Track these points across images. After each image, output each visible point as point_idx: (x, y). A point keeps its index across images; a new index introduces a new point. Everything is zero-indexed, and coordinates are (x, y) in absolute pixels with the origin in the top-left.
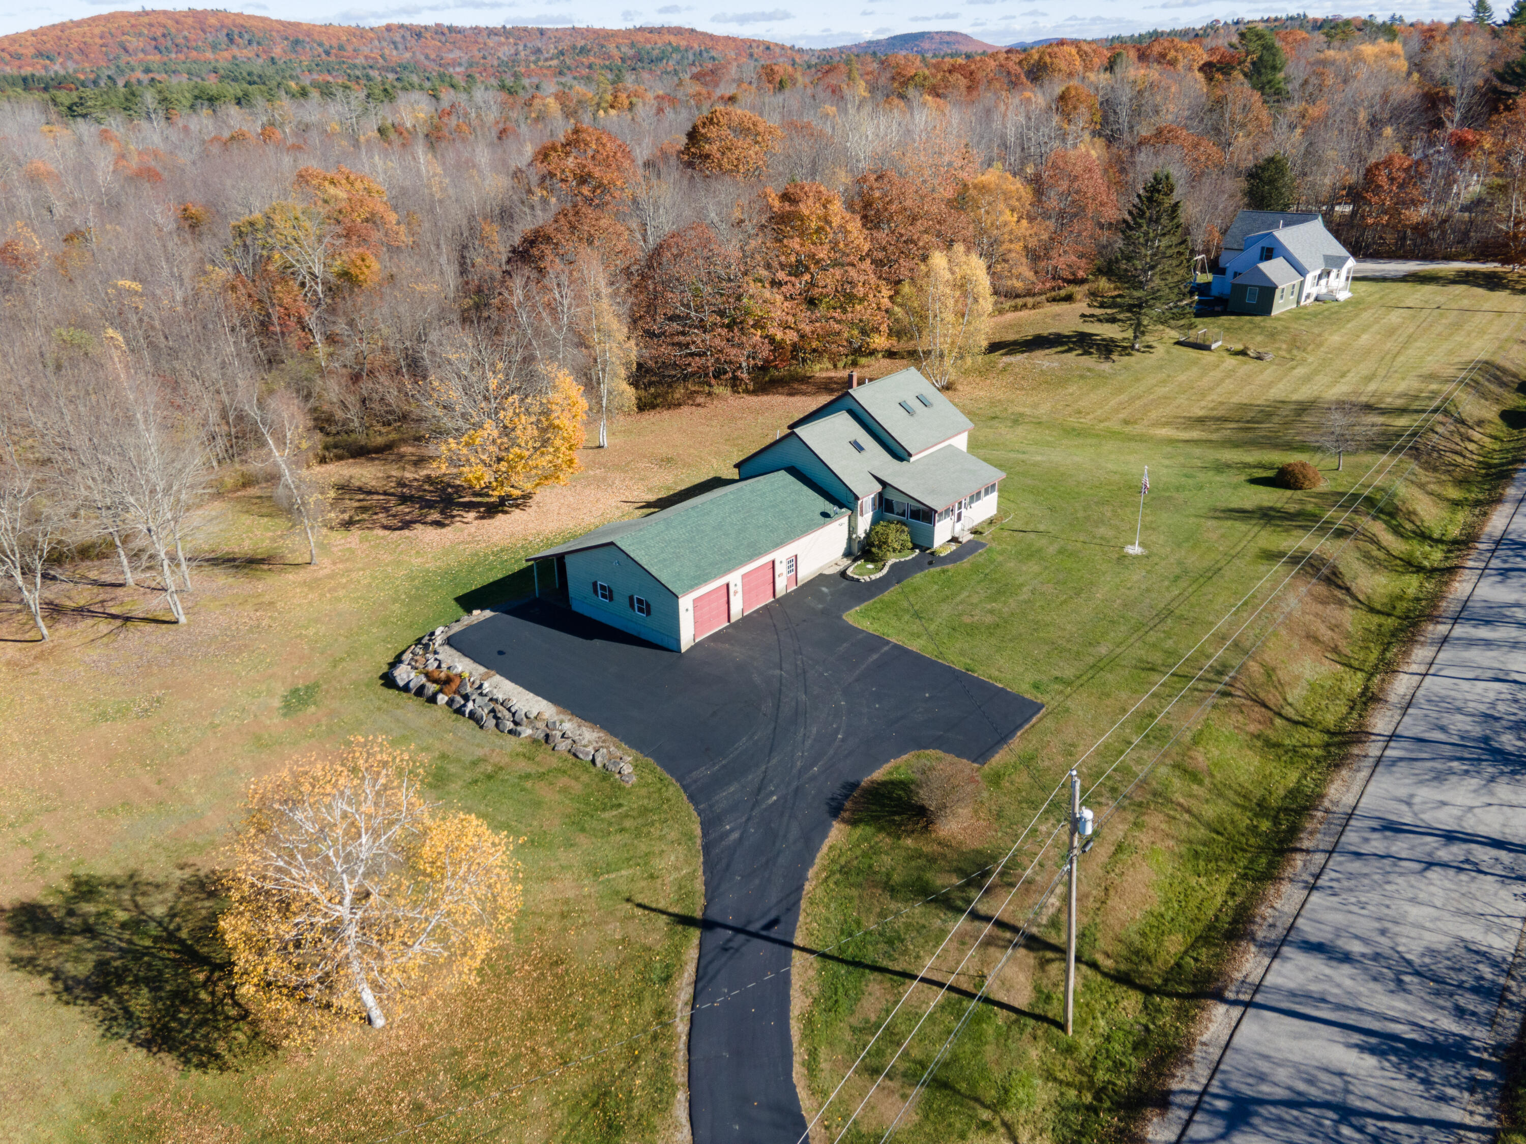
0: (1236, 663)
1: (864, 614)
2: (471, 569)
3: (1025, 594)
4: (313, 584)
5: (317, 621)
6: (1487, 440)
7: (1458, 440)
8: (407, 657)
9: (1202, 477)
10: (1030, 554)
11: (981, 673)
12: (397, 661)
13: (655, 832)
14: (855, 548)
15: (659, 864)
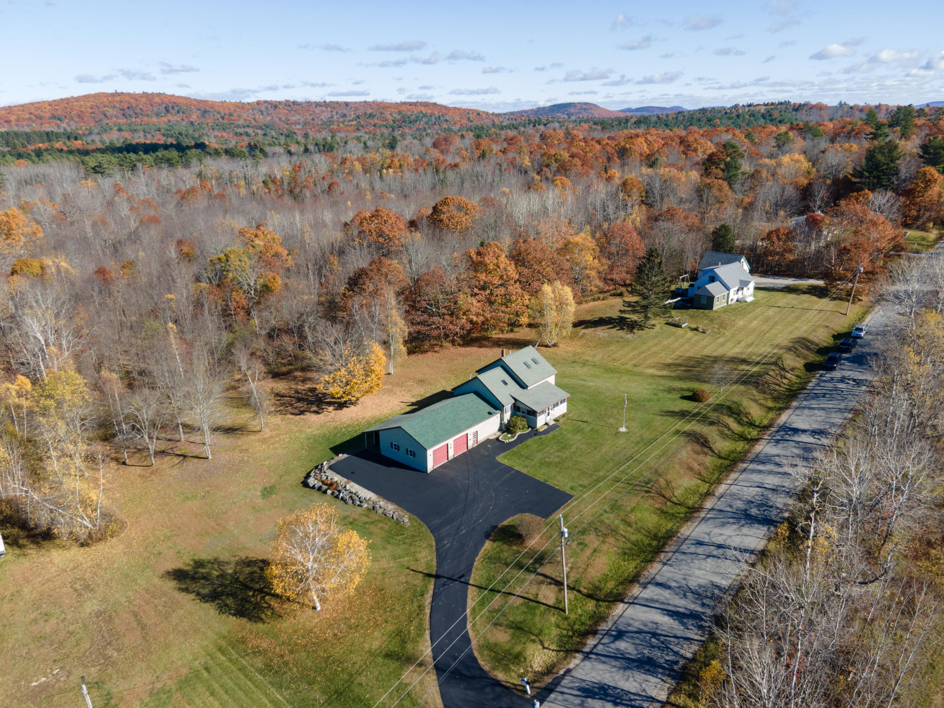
0: (654, 479)
1: (505, 457)
2: (335, 435)
3: (573, 449)
4: (264, 441)
5: (269, 458)
6: (794, 377)
7: (779, 378)
8: (312, 474)
9: (661, 395)
10: (578, 431)
11: (550, 483)
12: (308, 476)
13: (417, 544)
14: (503, 427)
15: (419, 556)
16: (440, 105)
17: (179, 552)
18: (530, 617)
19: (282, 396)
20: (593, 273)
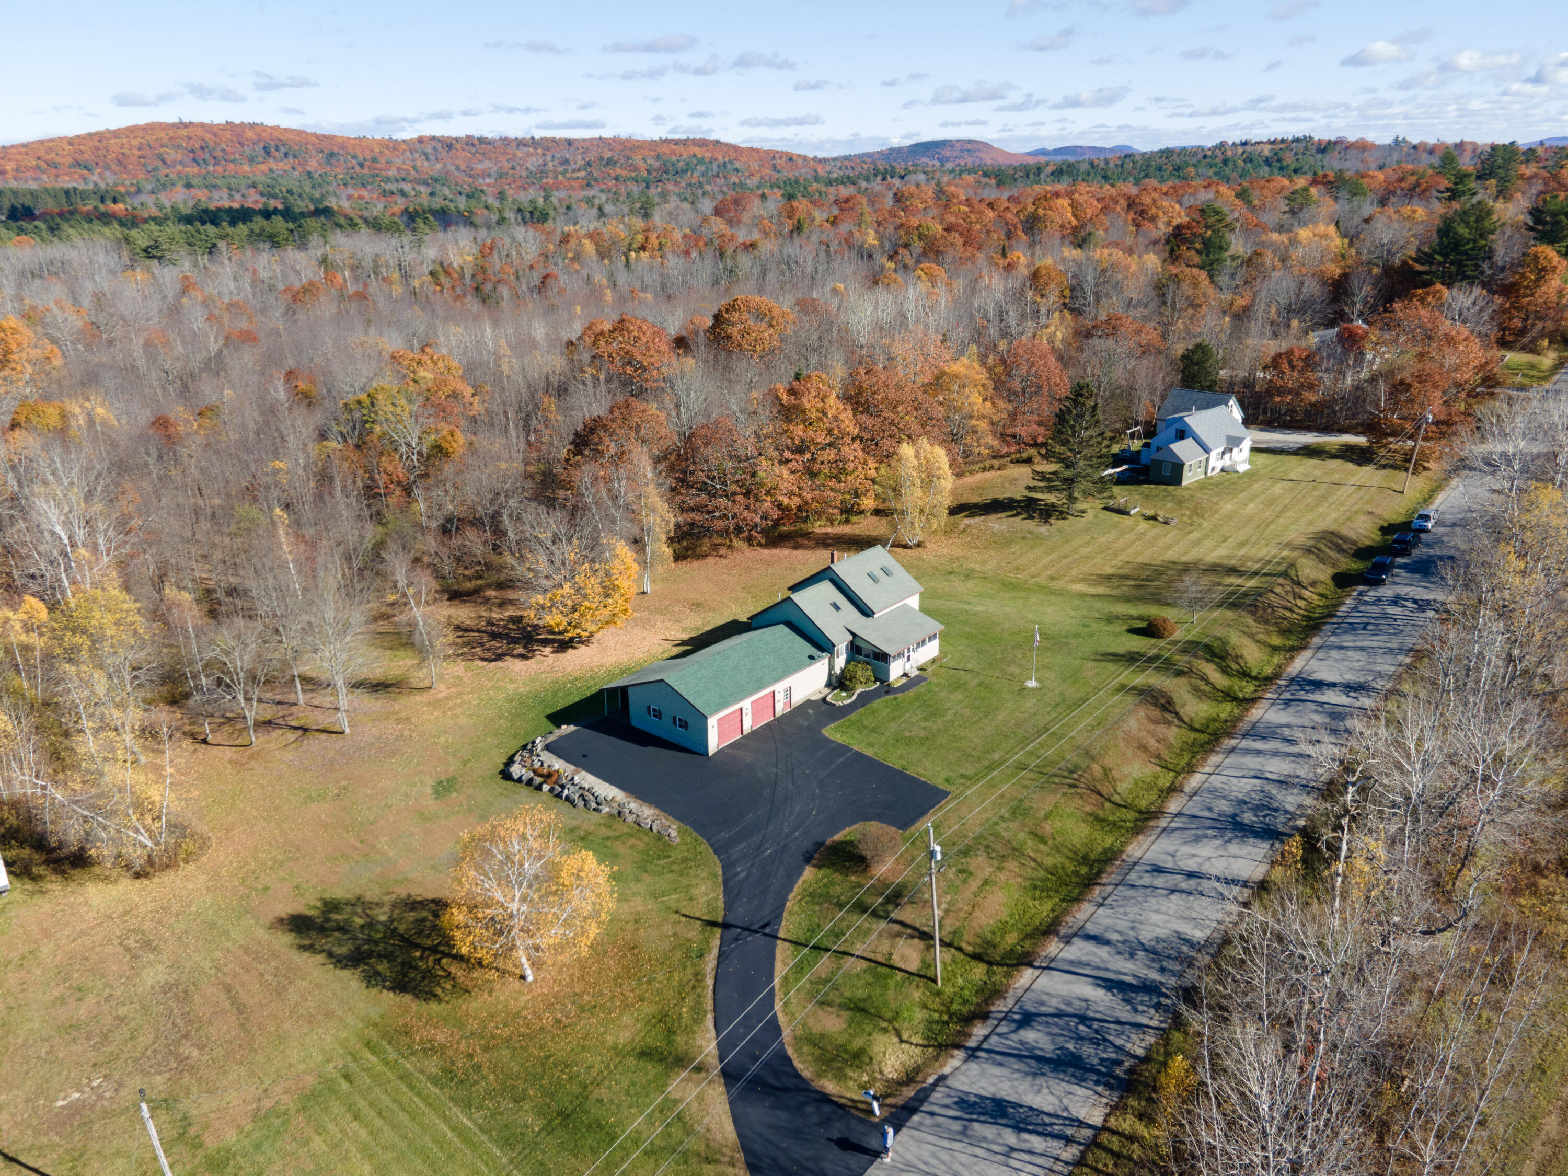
0: (1084, 765)
1: (836, 730)
2: (555, 694)
3: (949, 716)
4: (436, 704)
5: (445, 732)
6: (1315, 597)
7: (1291, 599)
8: (518, 758)
9: (1095, 626)
10: (957, 686)
11: (911, 772)
12: (510, 761)
13: (692, 872)
14: (834, 681)
15: (695, 892)
16: (726, 145)
17: (298, 887)
18: (878, 991)
19: (466, 630)
20: (983, 425)
